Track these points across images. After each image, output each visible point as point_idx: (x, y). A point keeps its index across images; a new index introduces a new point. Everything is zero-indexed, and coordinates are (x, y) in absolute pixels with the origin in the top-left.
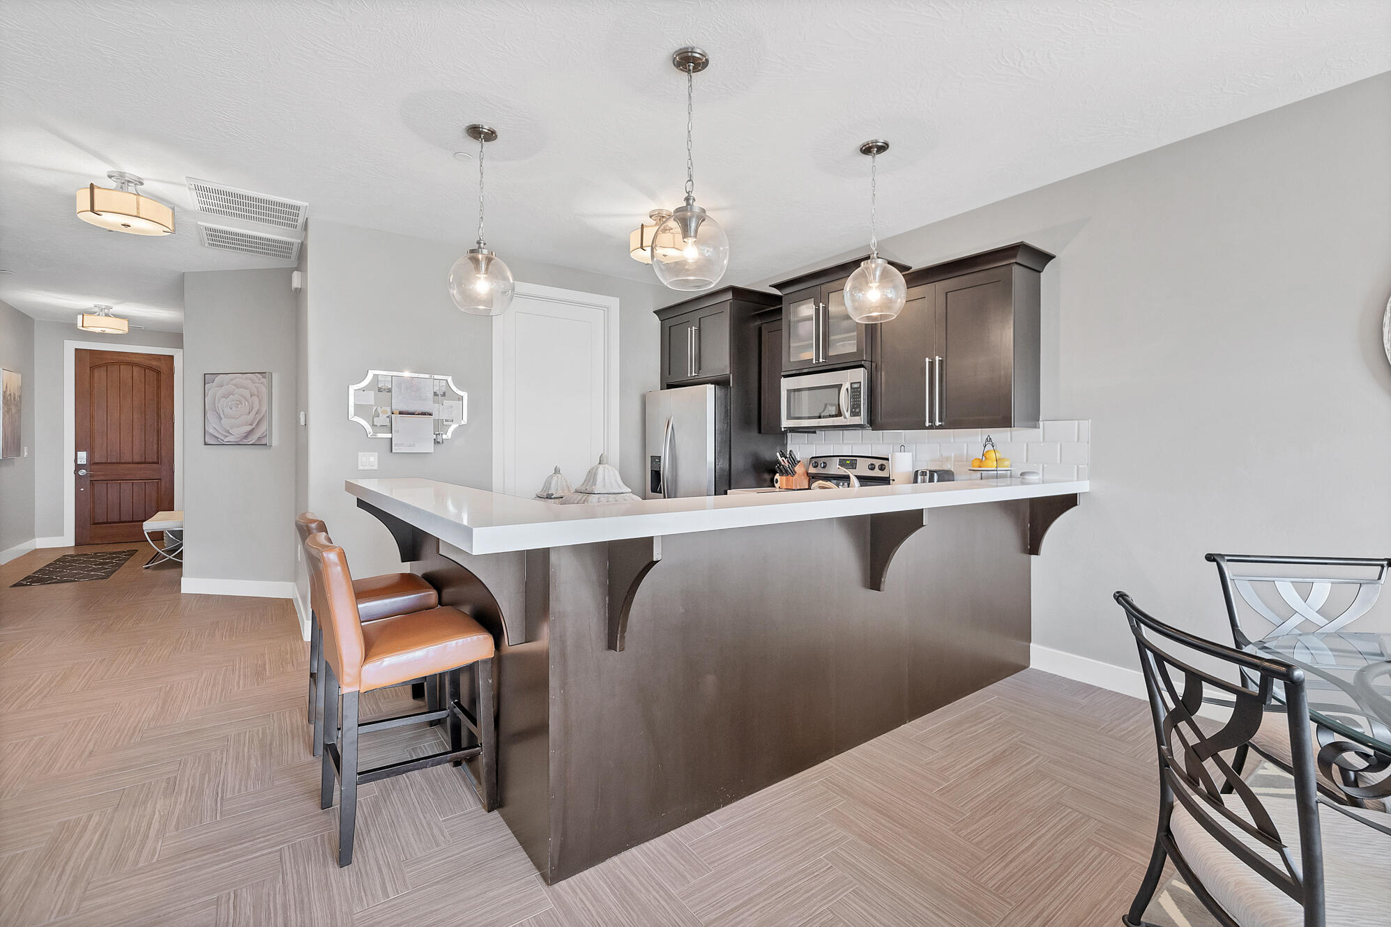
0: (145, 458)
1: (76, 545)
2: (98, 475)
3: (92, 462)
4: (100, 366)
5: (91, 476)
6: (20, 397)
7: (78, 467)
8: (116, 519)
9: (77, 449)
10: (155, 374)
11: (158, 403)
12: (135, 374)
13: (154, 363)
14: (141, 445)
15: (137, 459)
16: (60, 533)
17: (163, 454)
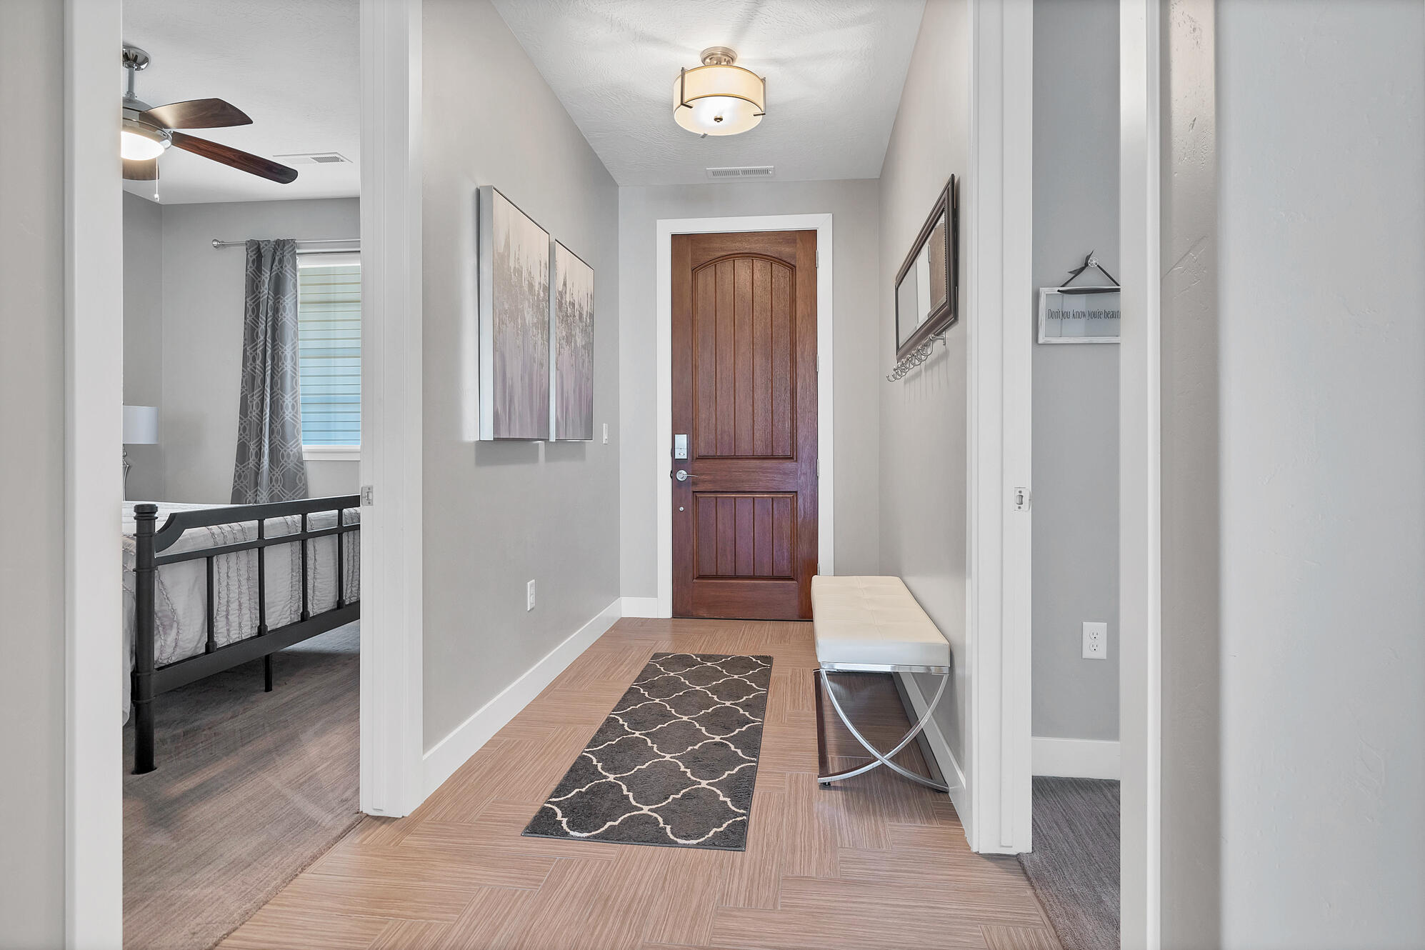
0: (773, 452)
1: (673, 617)
2: (704, 481)
3: (696, 456)
4: (704, 265)
5: (694, 483)
6: (592, 316)
7: (677, 464)
8: (730, 572)
9: (675, 431)
10: (787, 272)
11: (793, 332)
12: (757, 275)
13: (786, 250)
14: (766, 420)
15: (759, 452)
16: (652, 592)
17: (800, 441)
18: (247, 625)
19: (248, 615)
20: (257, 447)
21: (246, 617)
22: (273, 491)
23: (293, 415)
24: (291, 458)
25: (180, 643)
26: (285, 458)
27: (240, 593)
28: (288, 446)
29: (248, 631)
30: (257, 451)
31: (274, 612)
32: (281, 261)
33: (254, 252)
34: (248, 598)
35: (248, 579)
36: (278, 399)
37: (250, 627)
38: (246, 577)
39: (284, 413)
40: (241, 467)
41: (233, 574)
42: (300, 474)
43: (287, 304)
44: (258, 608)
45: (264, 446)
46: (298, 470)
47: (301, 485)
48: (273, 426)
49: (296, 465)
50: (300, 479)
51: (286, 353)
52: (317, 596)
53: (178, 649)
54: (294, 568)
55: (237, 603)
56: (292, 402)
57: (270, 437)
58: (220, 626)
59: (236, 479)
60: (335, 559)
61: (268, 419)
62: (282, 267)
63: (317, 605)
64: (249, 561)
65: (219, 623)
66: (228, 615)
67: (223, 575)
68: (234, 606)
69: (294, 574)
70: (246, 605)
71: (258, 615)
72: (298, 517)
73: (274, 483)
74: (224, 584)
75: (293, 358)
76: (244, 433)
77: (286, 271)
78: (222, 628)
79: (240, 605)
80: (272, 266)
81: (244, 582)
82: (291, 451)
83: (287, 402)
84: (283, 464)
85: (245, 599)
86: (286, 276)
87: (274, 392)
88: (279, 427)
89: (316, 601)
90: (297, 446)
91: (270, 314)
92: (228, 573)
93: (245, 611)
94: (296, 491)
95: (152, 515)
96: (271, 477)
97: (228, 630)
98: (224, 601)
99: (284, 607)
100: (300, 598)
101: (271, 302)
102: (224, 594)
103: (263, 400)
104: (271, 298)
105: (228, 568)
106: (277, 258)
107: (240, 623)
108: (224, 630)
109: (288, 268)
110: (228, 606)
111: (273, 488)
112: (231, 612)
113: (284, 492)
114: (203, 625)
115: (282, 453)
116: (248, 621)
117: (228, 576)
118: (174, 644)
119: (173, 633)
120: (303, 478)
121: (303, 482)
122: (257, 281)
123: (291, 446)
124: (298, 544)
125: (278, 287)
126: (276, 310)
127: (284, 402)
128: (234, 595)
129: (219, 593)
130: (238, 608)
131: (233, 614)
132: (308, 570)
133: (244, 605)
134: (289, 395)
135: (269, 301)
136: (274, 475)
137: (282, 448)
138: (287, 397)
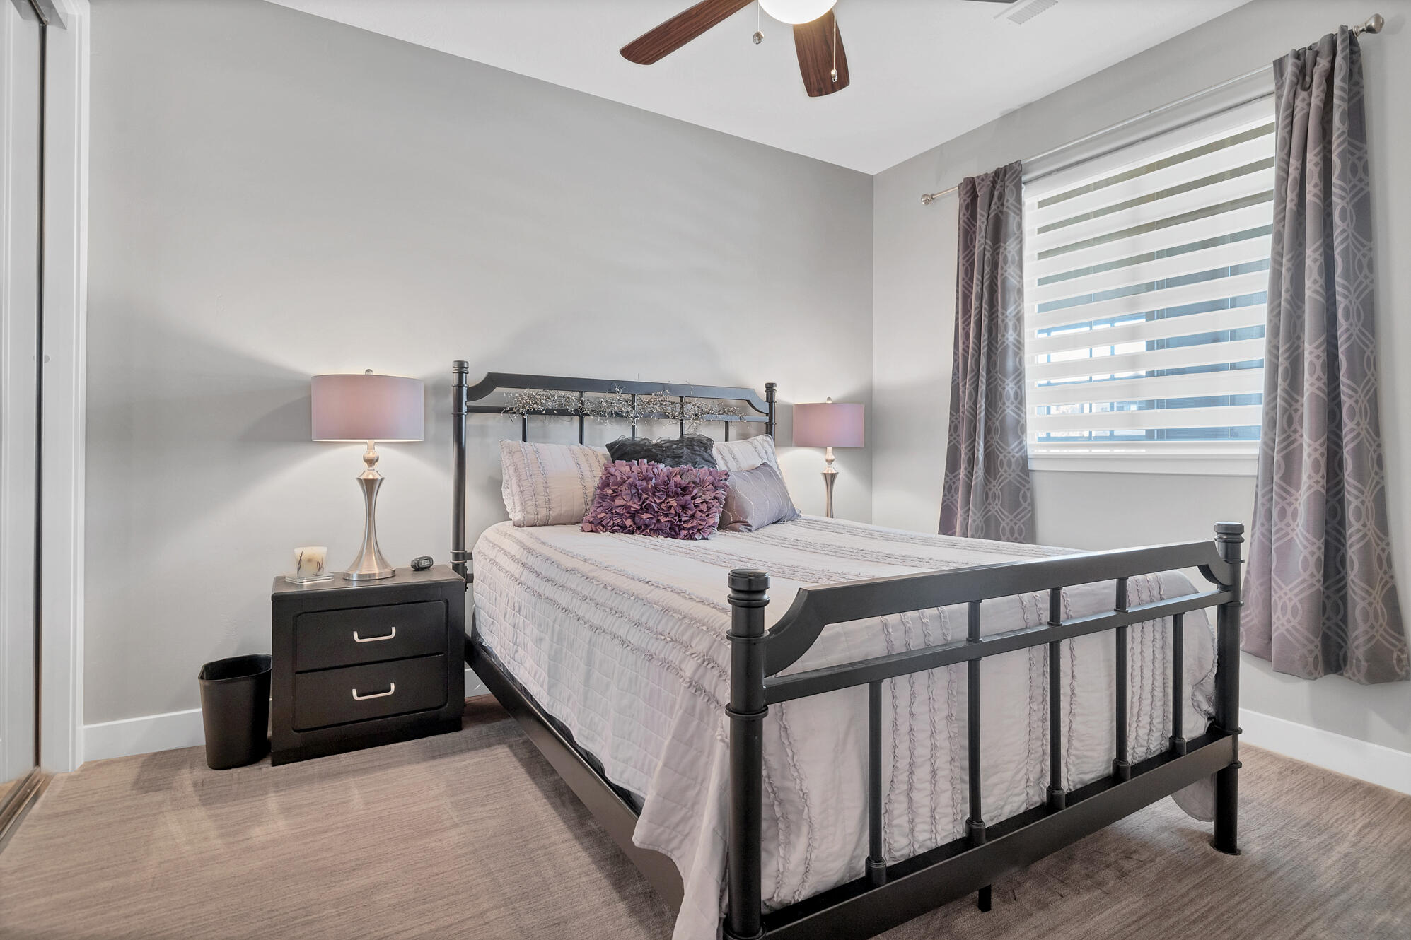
18: (946, 815)
19: (949, 794)
20: (969, 451)
21: (945, 799)
22: (989, 511)
23: (1016, 407)
24: (1013, 466)
25: (815, 865)
26: (1005, 467)
27: (934, 748)
28: (1009, 449)
29: (949, 828)
30: (970, 457)
31: (996, 784)
32: (1001, 197)
33: (968, 195)
34: (949, 759)
35: (949, 718)
36: (996, 386)
37: (950, 818)
38: (945, 714)
39: (1004, 404)
40: (951, 476)
41: (921, 709)
42: (1024, 490)
43: (1010, 252)
44: (967, 778)
45: (978, 450)
46: (1022, 484)
47: (1025, 505)
48: (989, 423)
49: (1020, 476)
50: (1024, 496)
51: (1007, 320)
52: (1076, 749)
53: (810, 878)
54: (1034, 694)
55: (927, 768)
56: (1015, 388)
57: (985, 438)
58: (896, 813)
59: (946, 492)
60: (1110, 675)
61: (983, 414)
62: (1002, 205)
63: (1074, 765)
64: (951, 682)
65: (896, 805)
66: (910, 790)
67: (903, 711)
68: (923, 773)
69: (1035, 706)
70: (943, 773)
71: (967, 794)
72: (1043, 595)
73: (990, 500)
74: (904, 729)
75: (1016, 328)
76: (955, 433)
77: (1008, 207)
78: (900, 816)
79: (934, 773)
80: (990, 205)
81: (941, 725)
82: (1013, 457)
83: (1008, 388)
84: (1002, 475)
85: (942, 760)
86: (1007, 213)
87: (991, 377)
88: (997, 423)
89: (1072, 758)
90: (1021, 449)
91: (987, 269)
92: (911, 706)
93: (943, 784)
94: (1019, 514)
95: (758, 597)
96: (987, 492)
97: (912, 822)
98: (903, 764)
99: (1017, 773)
100: (1044, 754)
101: (988, 255)
102: (903, 749)
103: (976, 388)
104: (989, 249)
105: (913, 695)
106: (996, 193)
107: (933, 811)
108: (903, 821)
109: (1010, 199)
110: (912, 773)
111: (990, 507)
112: (917, 785)
113: (1002, 512)
114: (862, 820)
115: (1001, 460)
116: (947, 806)
117: (911, 713)
118: (802, 869)
119: (801, 844)
120: (1028, 495)
121: (1029, 501)
122: (971, 232)
123: (1012, 450)
124: (1042, 651)
125: (998, 232)
126: (995, 265)
127: (1004, 388)
128: (922, 752)
129: (895, 747)
130: (929, 777)
131: (919, 790)
132: (1062, 697)
133: (940, 773)
134: (1011, 379)
135: (986, 252)
136: (990, 489)
137: (1001, 453)
138: (1008, 381)
